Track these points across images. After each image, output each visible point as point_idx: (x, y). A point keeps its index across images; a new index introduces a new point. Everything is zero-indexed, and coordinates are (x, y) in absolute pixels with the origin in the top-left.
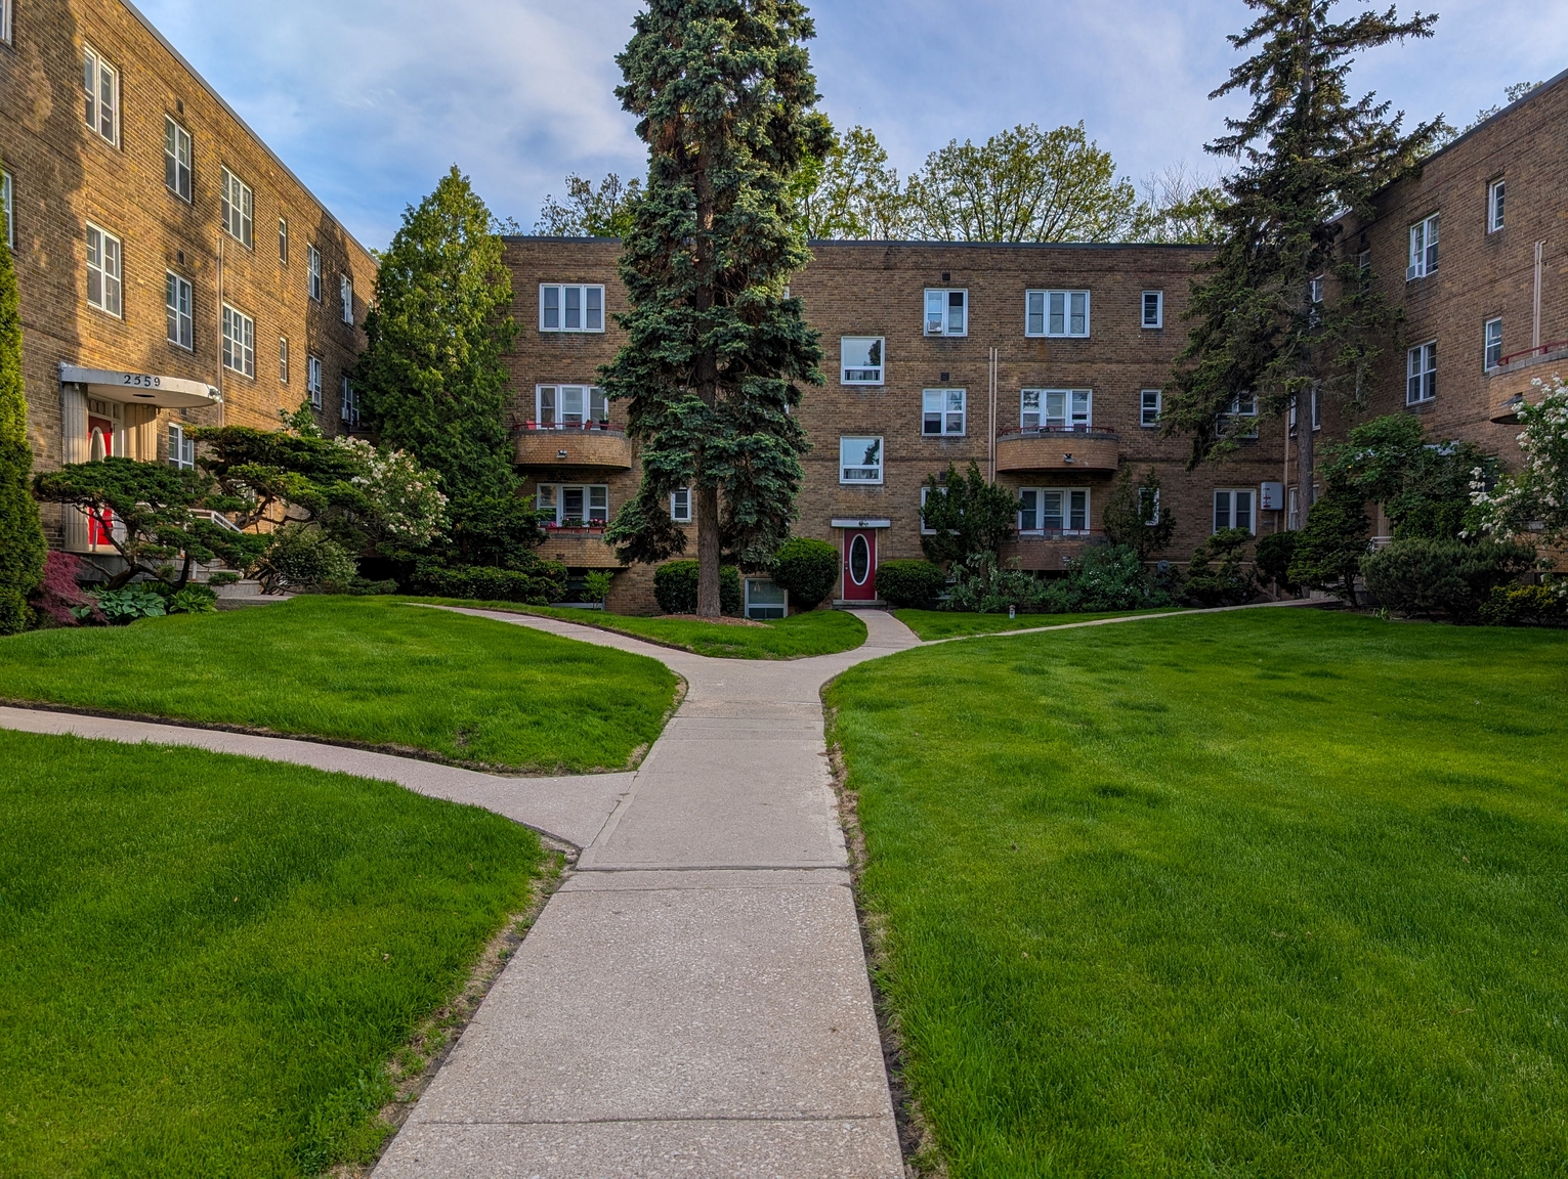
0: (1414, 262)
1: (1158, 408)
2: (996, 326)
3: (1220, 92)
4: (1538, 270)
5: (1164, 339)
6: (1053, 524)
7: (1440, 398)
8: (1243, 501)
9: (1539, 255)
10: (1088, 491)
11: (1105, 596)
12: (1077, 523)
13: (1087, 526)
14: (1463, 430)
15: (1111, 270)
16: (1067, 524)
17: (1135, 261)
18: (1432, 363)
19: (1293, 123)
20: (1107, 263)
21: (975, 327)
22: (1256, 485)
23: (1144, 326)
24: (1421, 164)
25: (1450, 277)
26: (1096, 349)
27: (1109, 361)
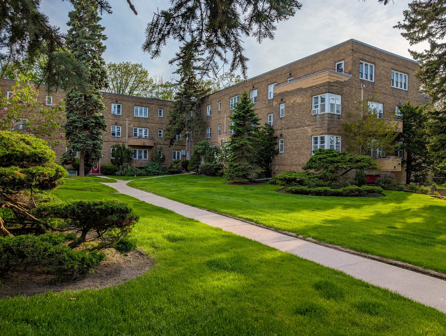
0: (208, 112)
1: (162, 133)
2: (128, 113)
3: (174, 73)
4: (225, 118)
5: (163, 119)
6: (140, 157)
7: (212, 138)
8: (178, 153)
9: (225, 116)
10: (148, 150)
11: (153, 172)
12: (145, 157)
13: (147, 158)
14: (215, 144)
15: (152, 104)
16: (143, 157)
17: (157, 103)
18: (211, 131)
19: (188, 83)
20: (152, 102)
21: (123, 113)
22: (181, 150)
23: (159, 116)
24: (209, 95)
25: (213, 117)
26: (149, 120)
27: (152, 123)
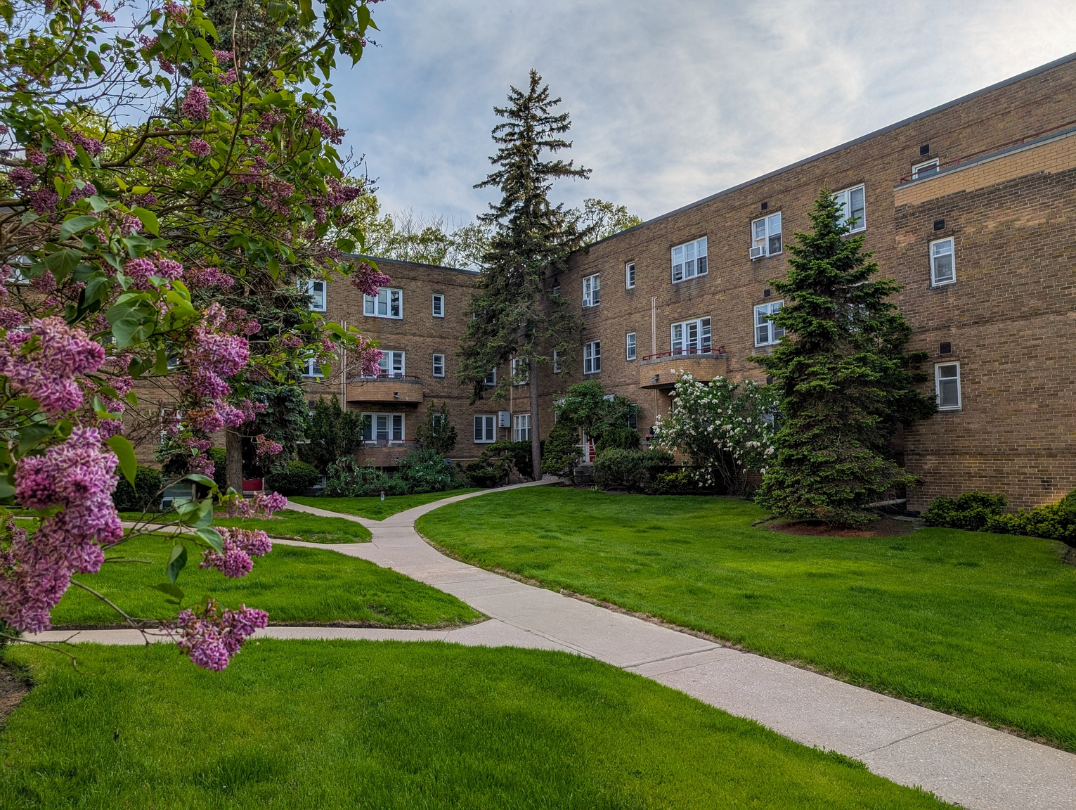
0: (585, 298)
1: (443, 364)
2: (345, 307)
3: (480, 186)
4: (654, 311)
5: (445, 324)
6: (382, 436)
7: (603, 371)
8: (489, 422)
9: (654, 304)
10: (403, 415)
11: (427, 482)
12: (397, 436)
13: (403, 438)
14: (617, 389)
15: (414, 279)
16: (391, 436)
17: (428, 275)
18: (598, 352)
19: (523, 212)
20: (412, 274)
21: (331, 305)
22: (496, 413)
23: (434, 315)
24: (589, 246)
25: (606, 309)
26: (406, 327)
27: (414, 335)
